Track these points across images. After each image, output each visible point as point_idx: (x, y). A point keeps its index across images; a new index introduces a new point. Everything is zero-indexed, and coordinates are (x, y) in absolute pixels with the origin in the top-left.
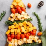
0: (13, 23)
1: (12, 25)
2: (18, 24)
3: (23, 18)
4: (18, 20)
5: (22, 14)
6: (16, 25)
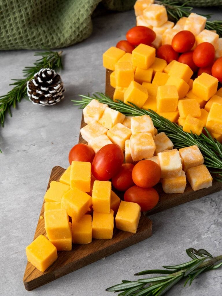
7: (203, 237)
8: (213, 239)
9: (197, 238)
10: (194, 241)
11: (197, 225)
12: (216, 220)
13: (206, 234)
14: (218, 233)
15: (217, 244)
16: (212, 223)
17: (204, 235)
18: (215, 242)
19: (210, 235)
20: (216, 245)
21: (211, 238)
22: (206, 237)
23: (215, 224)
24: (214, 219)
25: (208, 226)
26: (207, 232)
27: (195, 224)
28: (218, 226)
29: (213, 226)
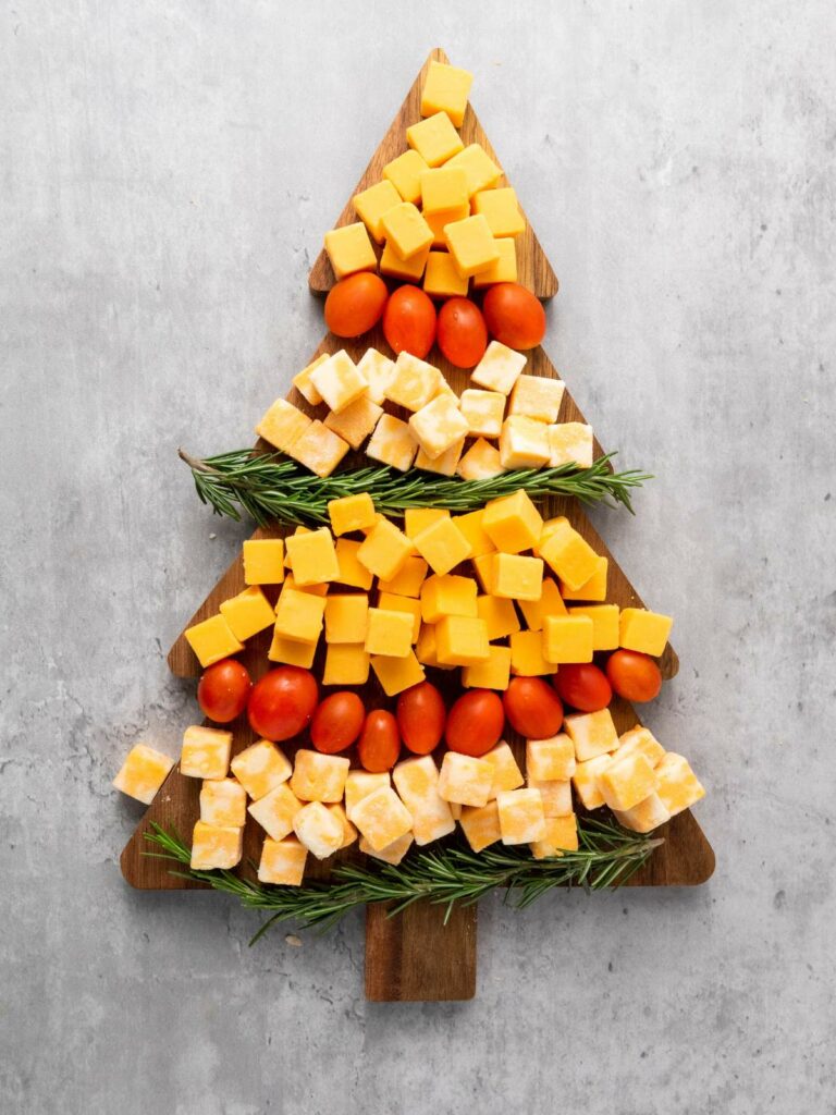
0: (330, 493)
1: (302, 535)
2: (400, 523)
3: (494, 442)
4: (403, 466)
5: (477, 376)
6: (358, 536)
7: (60, 683)
8: (49, 700)
9: (61, 671)
10: (56, 661)
11: (90, 679)
12: (90, 721)
13: (65, 690)
14: (60, 715)
15: (36, 704)
16: (86, 711)
17: (64, 686)
18: (43, 703)
19: (59, 698)
20: (38, 701)
21: (53, 697)
22: (59, 688)
23: (84, 716)
24: (96, 719)
25: (81, 700)
26: (68, 694)
27: (92, 677)
28: (78, 720)
29: (79, 711)
